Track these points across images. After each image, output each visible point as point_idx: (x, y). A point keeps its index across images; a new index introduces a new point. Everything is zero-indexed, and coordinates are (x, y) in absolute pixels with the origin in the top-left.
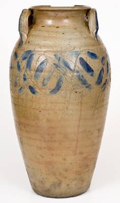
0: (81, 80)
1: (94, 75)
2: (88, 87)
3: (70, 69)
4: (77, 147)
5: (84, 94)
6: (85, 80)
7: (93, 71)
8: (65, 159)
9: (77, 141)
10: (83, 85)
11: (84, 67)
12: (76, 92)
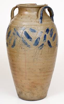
0: (24, 42)
1: (32, 40)
2: (29, 46)
3: (19, 36)
4: (26, 76)
5: (26, 50)
6: (26, 43)
7: (31, 38)
8: (21, 81)
9: (26, 73)
10: (25, 45)
11: (26, 36)
12: (22, 48)
